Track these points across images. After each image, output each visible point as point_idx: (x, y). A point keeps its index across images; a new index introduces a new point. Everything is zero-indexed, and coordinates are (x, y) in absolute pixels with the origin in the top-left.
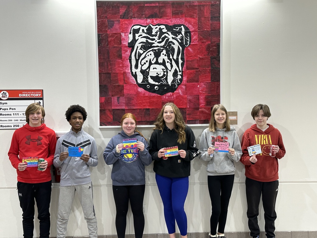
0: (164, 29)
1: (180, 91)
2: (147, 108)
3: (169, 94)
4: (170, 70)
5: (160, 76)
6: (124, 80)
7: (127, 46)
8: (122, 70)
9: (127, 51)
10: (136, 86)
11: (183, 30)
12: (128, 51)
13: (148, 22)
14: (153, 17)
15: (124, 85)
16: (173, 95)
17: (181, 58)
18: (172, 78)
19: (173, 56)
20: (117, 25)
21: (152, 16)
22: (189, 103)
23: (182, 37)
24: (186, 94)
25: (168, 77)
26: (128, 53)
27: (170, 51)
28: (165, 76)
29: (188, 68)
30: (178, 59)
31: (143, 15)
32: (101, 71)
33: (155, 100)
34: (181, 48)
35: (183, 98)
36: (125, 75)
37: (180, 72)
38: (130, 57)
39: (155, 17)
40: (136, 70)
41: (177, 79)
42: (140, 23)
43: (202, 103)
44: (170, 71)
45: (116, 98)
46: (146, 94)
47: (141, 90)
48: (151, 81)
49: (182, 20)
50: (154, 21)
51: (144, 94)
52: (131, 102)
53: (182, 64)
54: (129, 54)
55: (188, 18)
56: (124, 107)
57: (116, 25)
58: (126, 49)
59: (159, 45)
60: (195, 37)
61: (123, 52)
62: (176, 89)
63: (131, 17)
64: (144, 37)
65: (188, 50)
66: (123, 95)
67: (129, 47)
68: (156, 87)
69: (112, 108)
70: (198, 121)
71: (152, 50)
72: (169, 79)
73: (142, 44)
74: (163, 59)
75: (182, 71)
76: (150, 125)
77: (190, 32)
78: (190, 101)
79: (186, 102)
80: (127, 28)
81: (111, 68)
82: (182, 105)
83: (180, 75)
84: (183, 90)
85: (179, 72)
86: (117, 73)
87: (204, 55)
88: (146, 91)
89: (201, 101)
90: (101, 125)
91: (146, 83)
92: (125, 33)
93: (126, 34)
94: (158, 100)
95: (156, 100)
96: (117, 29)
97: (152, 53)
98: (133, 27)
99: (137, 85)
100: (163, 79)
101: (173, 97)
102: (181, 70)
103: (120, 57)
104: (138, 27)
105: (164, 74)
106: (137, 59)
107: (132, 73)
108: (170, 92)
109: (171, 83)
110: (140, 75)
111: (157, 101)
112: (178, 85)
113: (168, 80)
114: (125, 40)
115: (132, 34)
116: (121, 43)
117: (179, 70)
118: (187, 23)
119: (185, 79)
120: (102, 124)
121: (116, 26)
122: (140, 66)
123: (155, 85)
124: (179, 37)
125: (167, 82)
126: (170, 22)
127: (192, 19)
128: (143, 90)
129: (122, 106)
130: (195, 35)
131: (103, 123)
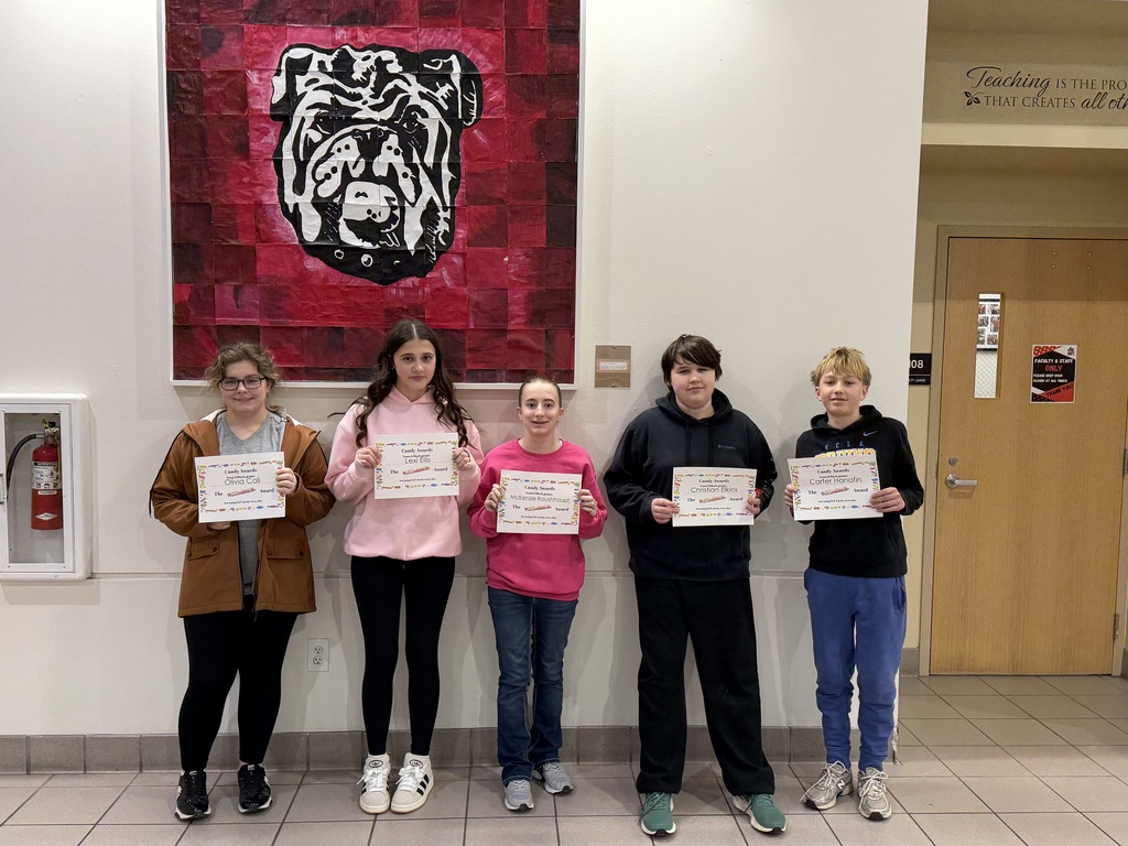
0: (391, 62)
1: (443, 275)
2: (337, 324)
3: (409, 282)
4: (412, 201)
5: (379, 220)
6: (257, 230)
7: (266, 116)
8: (250, 194)
9: (266, 133)
10: (300, 253)
11: (457, 68)
12: (272, 134)
13: (338, 37)
14: (355, 23)
15: (258, 245)
16: (423, 285)
17: (449, 164)
18: (420, 229)
19: (421, 157)
20: (234, 43)
21: (350, 19)
22: (473, 312)
23: (453, 93)
24: (465, 284)
25: (406, 227)
26: (271, 139)
27: (412, 138)
28: (397, 220)
29: (471, 199)
30: (437, 165)
31: (320, 12)
32: (179, 196)
33: (362, 301)
34: (449, 131)
35: (456, 297)
36: (260, 211)
37: (445, 209)
38: (279, 151)
39: (363, 23)
40: (298, 199)
41: (435, 232)
42: (313, 41)
43: (518, 316)
44: (413, 205)
45: (229, 287)
46: (331, 280)
47: (313, 264)
48: (348, 237)
49: (452, 35)
50: (360, 33)
51: (325, 280)
52: (281, 304)
53: (454, 185)
54: (275, 143)
55: (472, 32)
56: (255, 321)
57: (231, 45)
58: (263, 125)
59: (376, 116)
60: (496, 96)
61: (253, 134)
62: (430, 267)
63: (284, 20)
64: (324, 87)
65: (475, 137)
66: (255, 280)
67: (274, 117)
68: (365, 258)
69: (215, 321)
70: (504, 374)
71: (353, 133)
72: (408, 233)
73: (317, 110)
74: (391, 165)
75: (453, 208)
76: (345, 381)
77: (478, 78)
78: (477, 305)
79: (465, 309)
80: (268, 54)
81: (213, 187)
82: (449, 321)
83: (445, 219)
84: (456, 270)
85: (441, 209)
86: (234, 206)
87: (527, 158)
88: (330, 270)
89: (514, 309)
90: (177, 377)
91: (331, 242)
92: (261, 71)
93: (265, 76)
94: (372, 300)
95: (366, 300)
96: (234, 58)
97: (351, 141)
98: (286, 51)
99: (301, 248)
100: (387, 230)
101: (420, 293)
102: (448, 205)
103: (244, 150)
104: (305, 53)
105: (392, 215)
106: (302, 159)
107: (284, 206)
108: (410, 275)
109: (417, 245)
110: (311, 216)
111: (369, 303)
112: (439, 253)
113: (406, 237)
114: (258, 94)
115: (283, 74)
116: (246, 104)
117: (443, 202)
118: (469, 46)
119: (461, 233)
120: (182, 374)
121: (232, 47)
122: (310, 183)
123: (362, 251)
124: (443, 91)
125: (403, 243)
126: (412, 41)
127: (487, 34)
128: (322, 264)
129: (249, 315)
130: (496, 90)
131: (184, 372)
